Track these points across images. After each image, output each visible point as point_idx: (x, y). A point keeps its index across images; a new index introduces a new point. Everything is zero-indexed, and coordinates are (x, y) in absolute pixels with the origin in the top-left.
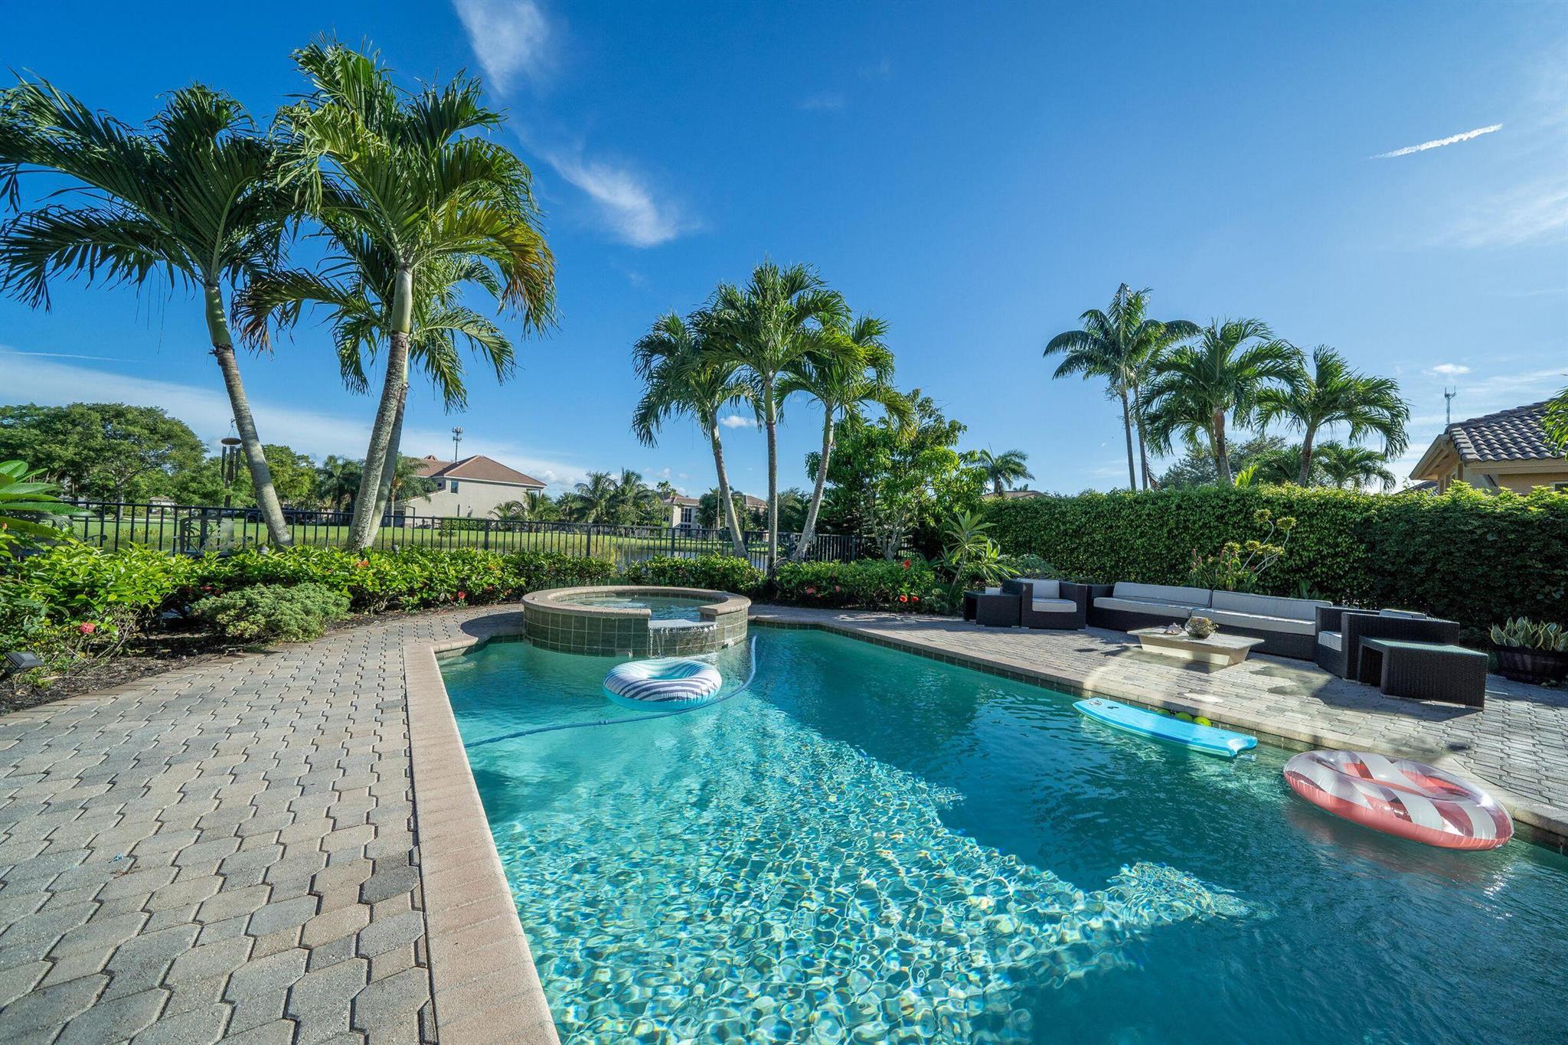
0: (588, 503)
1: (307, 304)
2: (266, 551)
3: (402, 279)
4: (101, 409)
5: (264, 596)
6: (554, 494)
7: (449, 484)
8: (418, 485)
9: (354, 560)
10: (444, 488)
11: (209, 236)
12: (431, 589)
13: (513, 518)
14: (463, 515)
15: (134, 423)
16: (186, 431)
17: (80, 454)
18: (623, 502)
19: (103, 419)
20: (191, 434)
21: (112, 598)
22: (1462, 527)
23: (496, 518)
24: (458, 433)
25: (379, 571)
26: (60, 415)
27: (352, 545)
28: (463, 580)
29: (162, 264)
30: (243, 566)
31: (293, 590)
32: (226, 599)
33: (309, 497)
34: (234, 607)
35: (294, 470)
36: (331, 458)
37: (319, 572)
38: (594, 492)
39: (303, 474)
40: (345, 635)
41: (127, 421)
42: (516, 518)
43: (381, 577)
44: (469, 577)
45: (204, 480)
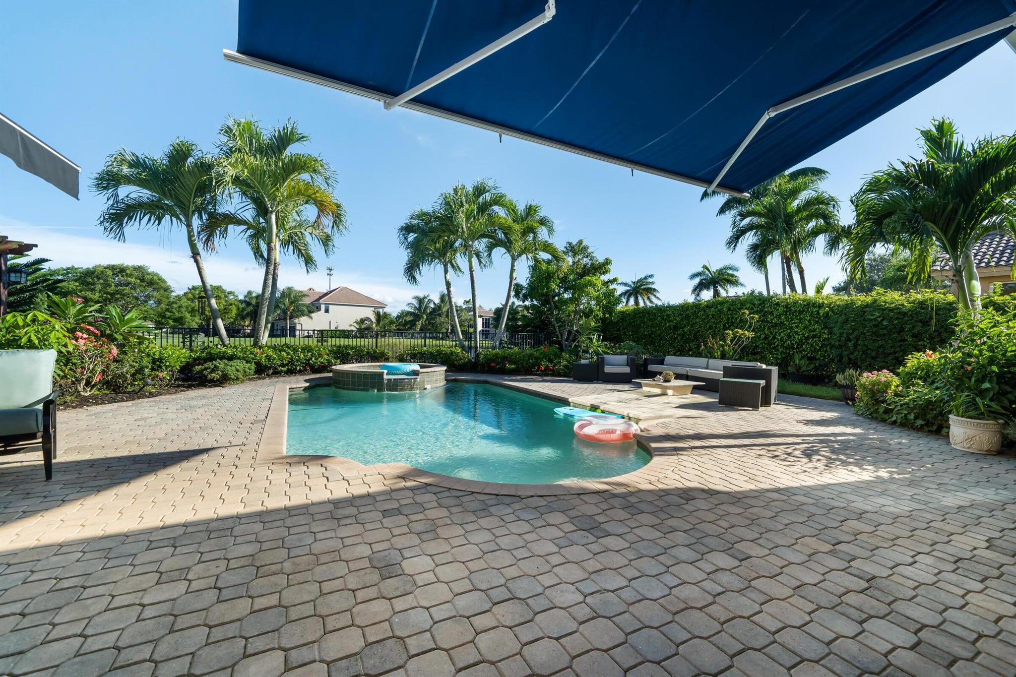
0: (416, 316)
1: (231, 227)
2: (219, 346)
3: (271, 218)
4: (112, 268)
5: (221, 364)
6: (393, 311)
7: (323, 307)
8: (305, 308)
9: (256, 350)
10: (320, 310)
11: (187, 204)
12: (293, 364)
13: (366, 329)
14: (333, 328)
15: (131, 275)
16: (160, 279)
17: (102, 296)
18: (440, 315)
19: (113, 274)
20: (164, 281)
21: (168, 364)
22: (870, 317)
23: (355, 329)
24: (330, 270)
25: (267, 356)
26: (89, 273)
27: (256, 344)
28: (309, 360)
29: (167, 217)
30: (210, 353)
31: (231, 362)
32: (206, 365)
33: (236, 319)
34: (210, 368)
35: (226, 301)
36: (250, 293)
37: (241, 355)
38: (419, 309)
39: (231, 304)
40: (253, 383)
41: (127, 274)
42: (369, 329)
43: (268, 358)
44: (311, 359)
45: (174, 310)
